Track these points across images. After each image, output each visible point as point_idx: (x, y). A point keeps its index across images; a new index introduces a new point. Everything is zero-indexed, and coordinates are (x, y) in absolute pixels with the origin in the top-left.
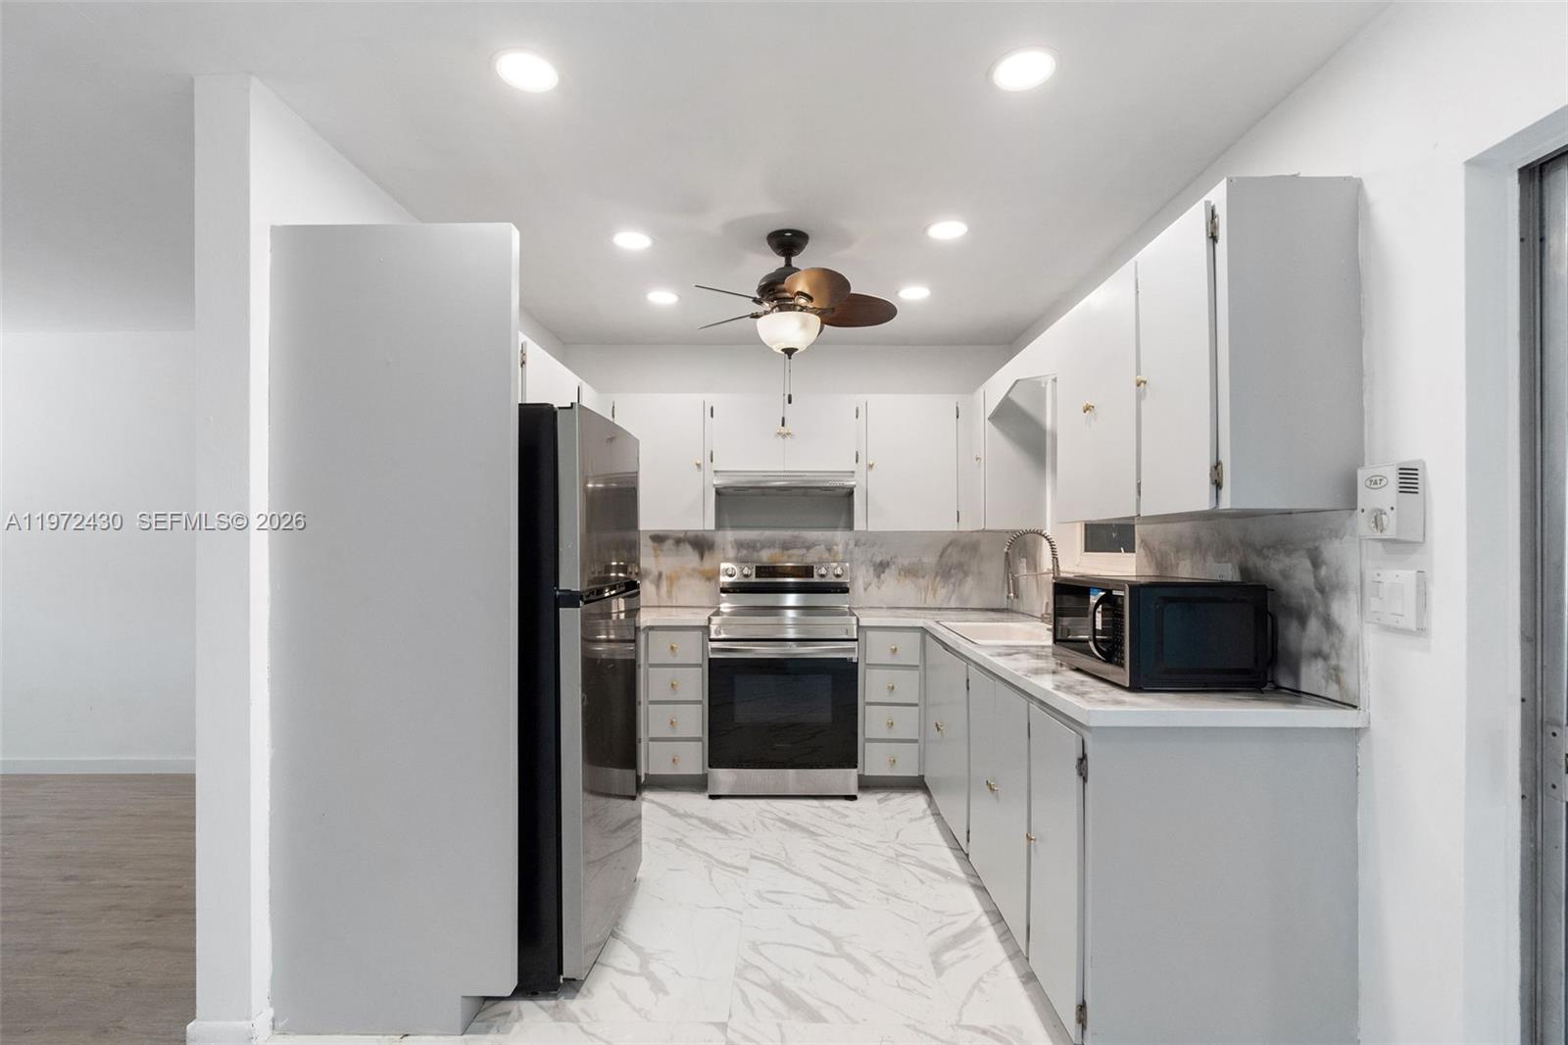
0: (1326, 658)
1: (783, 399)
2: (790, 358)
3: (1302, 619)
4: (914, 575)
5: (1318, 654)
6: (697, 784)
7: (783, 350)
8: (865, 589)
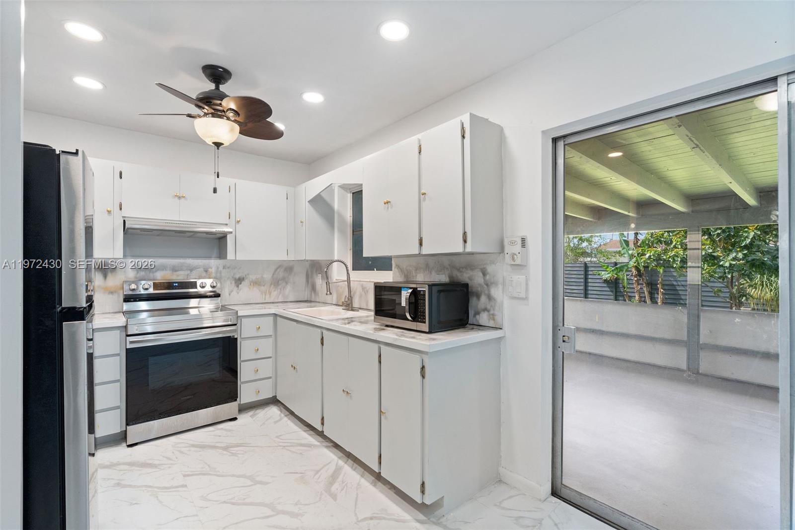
0: (488, 311)
1: (214, 176)
2: (218, 149)
3: (478, 296)
4: (259, 285)
5: (485, 310)
6: (121, 438)
7: (213, 143)
8: (230, 294)
